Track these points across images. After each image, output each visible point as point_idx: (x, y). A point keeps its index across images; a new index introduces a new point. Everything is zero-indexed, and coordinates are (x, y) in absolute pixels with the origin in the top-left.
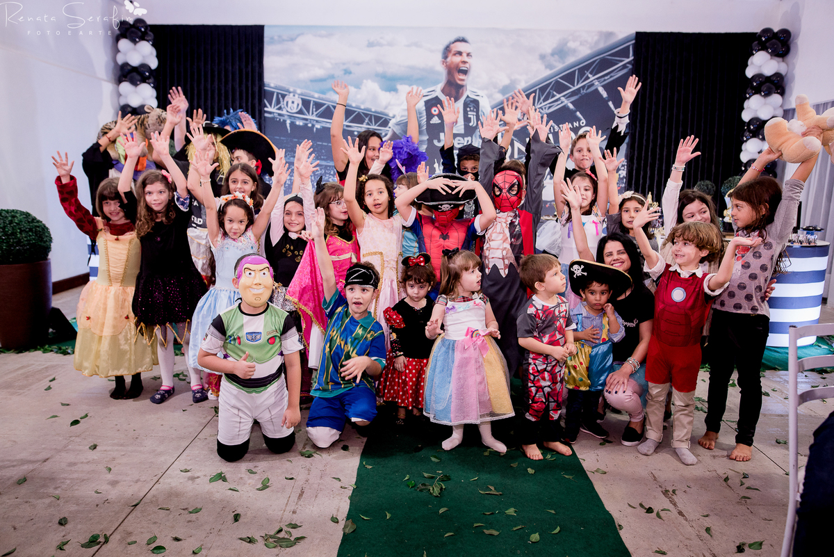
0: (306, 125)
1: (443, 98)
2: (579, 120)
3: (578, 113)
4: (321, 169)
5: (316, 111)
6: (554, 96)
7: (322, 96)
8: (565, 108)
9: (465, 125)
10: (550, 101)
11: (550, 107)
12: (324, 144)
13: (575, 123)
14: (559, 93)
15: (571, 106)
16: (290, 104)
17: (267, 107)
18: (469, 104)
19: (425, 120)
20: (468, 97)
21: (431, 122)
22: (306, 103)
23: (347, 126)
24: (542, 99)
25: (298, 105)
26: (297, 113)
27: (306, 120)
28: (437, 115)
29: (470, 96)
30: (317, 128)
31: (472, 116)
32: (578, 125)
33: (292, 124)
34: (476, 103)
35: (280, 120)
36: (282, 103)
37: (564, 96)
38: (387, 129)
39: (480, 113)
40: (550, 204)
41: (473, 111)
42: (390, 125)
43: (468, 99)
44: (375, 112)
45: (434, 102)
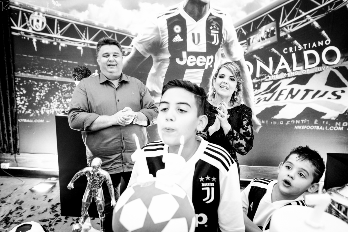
0: (52, 43)
1: (185, 16)
2: (324, 39)
3: (324, 33)
4: (68, 86)
5: (60, 30)
6: (299, 14)
7: (65, 14)
8: (310, 27)
9: (207, 44)
10: (295, 19)
11: (294, 26)
12: (69, 62)
13: (319, 43)
14: (305, 11)
15: (317, 25)
16: (35, 23)
17: (14, 26)
18: (212, 22)
19: (168, 38)
20: (211, 15)
21: (174, 41)
22: (50, 21)
23: (91, 45)
24: (287, 17)
25: (43, 23)
26: (42, 31)
27: (51, 38)
28: (180, 34)
29: (213, 14)
30: (62, 47)
31: (215, 35)
32: (322, 44)
33: (38, 42)
34: (219, 21)
35: (26, 38)
36: (27, 21)
37: (309, 14)
38: (130, 47)
39: (223, 32)
40: (290, 123)
41: (216, 29)
42: (132, 43)
43: (211, 17)
44: (118, 31)
45: (176, 20)
